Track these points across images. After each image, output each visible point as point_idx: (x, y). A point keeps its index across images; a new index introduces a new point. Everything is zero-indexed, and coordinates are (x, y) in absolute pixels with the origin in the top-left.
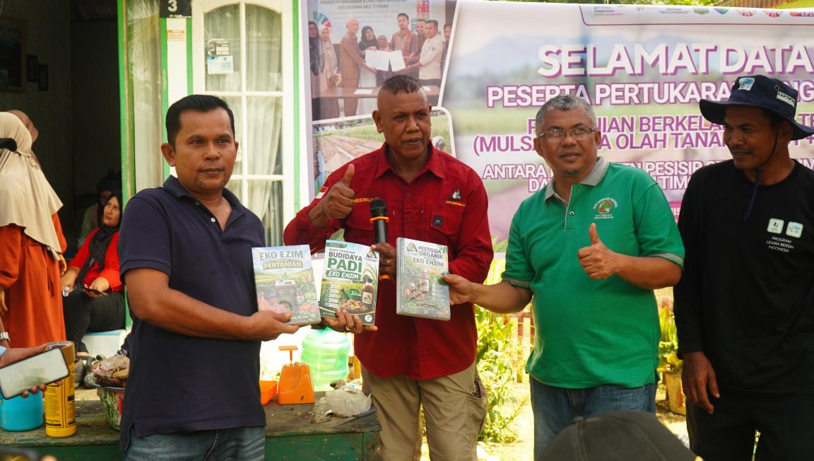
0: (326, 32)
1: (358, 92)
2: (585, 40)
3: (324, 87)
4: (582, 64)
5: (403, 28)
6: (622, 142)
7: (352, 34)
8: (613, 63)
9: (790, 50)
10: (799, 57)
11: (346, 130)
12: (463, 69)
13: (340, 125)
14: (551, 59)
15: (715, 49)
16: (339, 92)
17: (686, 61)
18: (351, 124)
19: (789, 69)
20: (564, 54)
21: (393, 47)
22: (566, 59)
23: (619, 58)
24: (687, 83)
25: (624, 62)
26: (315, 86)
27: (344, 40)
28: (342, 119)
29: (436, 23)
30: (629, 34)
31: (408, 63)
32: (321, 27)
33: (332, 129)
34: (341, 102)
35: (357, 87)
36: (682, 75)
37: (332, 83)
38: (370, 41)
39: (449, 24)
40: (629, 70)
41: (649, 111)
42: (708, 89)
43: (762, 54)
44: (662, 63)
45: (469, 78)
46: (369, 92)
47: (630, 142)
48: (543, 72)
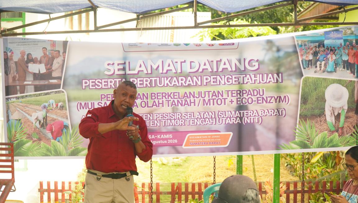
0: (11, 56)
1: (25, 83)
2: (125, 58)
3: (11, 80)
4: (124, 69)
5: (45, 54)
6: (143, 105)
7: (23, 56)
8: (138, 69)
9: (221, 60)
10: (225, 64)
11: (20, 100)
12: (71, 72)
13: (18, 98)
14: (109, 67)
15: (185, 62)
16: (17, 83)
17: (172, 67)
18: (23, 97)
19: (220, 69)
20: (116, 65)
21: (40, 62)
22: (116, 67)
23: (140, 66)
24: (172, 77)
25: (143, 68)
26: (6, 80)
27: (19, 60)
28: (19, 95)
29: (59, 52)
30: (145, 56)
31: (47, 69)
32: (9, 54)
33: (15, 100)
34: (18, 87)
35: (25, 80)
36: (170, 73)
37: (14, 78)
38: (30, 60)
39: (65, 52)
40: (145, 72)
41: (156, 90)
42: (182, 80)
43: (207, 63)
44: (160, 68)
45: (74, 76)
46: (30, 83)
47: (147, 104)
48: (106, 73)
